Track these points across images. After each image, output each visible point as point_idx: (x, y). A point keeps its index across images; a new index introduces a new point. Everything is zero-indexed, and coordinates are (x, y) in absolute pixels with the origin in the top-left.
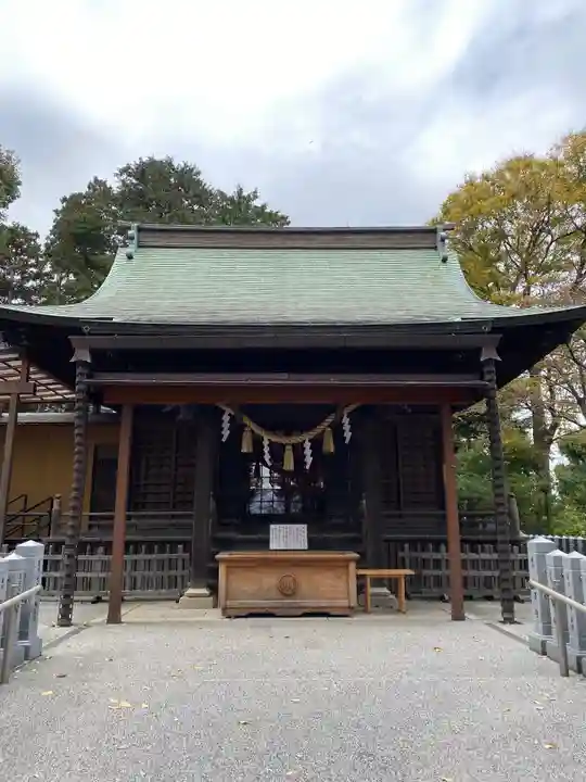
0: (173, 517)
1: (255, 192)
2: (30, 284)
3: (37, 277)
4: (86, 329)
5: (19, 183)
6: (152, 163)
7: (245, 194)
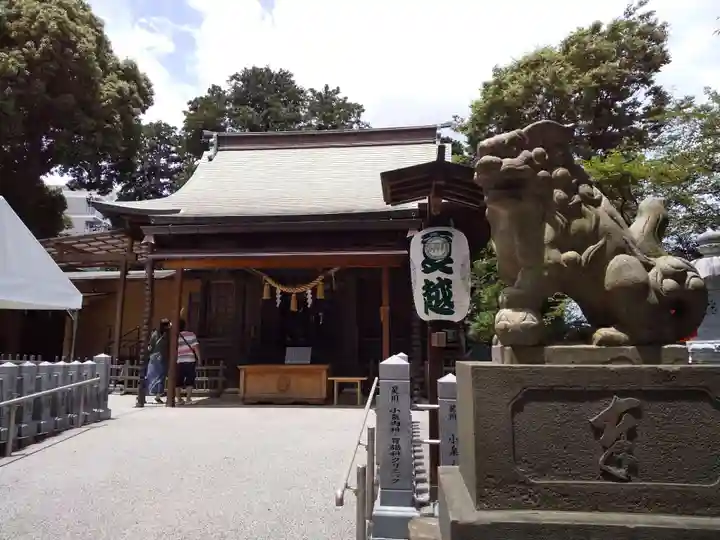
1: (338, 88)
2: (173, 166)
4: (153, 221)
6: (254, 70)
7: (330, 90)
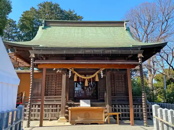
0: (55, 98)
3: (15, 32)
4: (33, 48)
5: (12, 8)
